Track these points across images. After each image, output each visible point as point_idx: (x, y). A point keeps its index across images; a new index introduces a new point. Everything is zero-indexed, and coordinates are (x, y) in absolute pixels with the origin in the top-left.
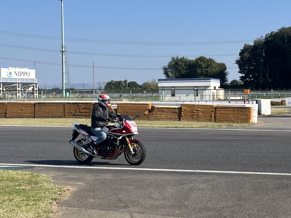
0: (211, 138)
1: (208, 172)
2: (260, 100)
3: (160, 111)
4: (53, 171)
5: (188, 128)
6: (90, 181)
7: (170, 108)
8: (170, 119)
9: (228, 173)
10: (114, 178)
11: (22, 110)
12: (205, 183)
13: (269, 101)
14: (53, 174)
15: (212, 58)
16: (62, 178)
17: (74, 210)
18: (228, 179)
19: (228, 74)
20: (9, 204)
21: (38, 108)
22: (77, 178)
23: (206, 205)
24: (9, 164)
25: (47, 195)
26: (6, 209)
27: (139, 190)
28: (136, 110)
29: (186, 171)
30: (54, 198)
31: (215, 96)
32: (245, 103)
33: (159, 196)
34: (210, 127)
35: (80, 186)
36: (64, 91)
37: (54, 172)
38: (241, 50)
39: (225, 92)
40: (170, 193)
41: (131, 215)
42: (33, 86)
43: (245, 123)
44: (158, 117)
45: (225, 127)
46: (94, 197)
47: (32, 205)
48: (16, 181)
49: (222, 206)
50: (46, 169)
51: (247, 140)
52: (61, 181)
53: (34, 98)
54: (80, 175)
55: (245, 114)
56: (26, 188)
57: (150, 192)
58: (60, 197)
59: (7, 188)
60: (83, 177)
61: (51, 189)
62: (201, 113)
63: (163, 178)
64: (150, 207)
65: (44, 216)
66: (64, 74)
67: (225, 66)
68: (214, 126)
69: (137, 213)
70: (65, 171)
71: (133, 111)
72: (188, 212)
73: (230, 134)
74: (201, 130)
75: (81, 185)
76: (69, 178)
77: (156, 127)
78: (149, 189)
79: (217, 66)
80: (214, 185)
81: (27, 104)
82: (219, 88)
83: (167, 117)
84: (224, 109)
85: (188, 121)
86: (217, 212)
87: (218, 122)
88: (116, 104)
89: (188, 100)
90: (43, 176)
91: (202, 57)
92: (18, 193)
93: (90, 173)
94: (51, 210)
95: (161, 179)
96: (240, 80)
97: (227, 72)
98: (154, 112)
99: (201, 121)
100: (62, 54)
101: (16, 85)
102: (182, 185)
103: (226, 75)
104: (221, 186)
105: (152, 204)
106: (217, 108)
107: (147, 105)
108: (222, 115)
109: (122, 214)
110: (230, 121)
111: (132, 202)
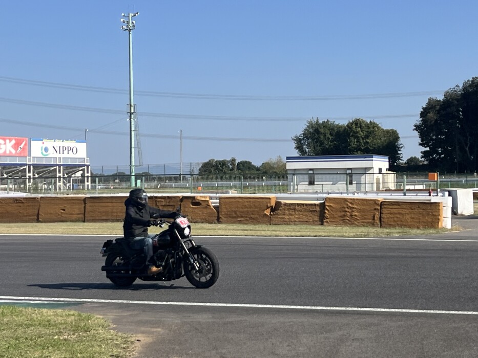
0: (373, 254)
1: (369, 311)
2: (456, 191)
3: (289, 209)
4: (114, 309)
5: (335, 237)
6: (173, 326)
7: (306, 205)
8: (307, 222)
9: (403, 313)
10: (215, 320)
11: (64, 210)
12: (365, 329)
13: (470, 192)
14: (115, 314)
15: (375, 122)
16: (127, 322)
18: (402, 323)
21: (90, 206)
22: (153, 321)
24: (43, 299)
25: (103, 350)
27: (254, 341)
28: (250, 207)
29: (332, 308)
30: (115, 354)
31: (381, 184)
32: (430, 195)
33: (288, 351)
34: (372, 235)
36: (133, 178)
37: (115, 311)
38: (423, 108)
39: (397, 177)
40: (306, 345)
42: (83, 170)
43: (431, 228)
44: (285, 219)
45: (397, 235)
46: (180, 353)
48: (53, 326)
50: (102, 307)
51: (433, 257)
52: (127, 327)
53: (83, 189)
54: (158, 316)
55: (431, 213)
56: (70, 339)
57: (273, 344)
58: (124, 353)
59: (39, 337)
60: (163, 319)
61: (111, 339)
62: (358, 212)
63: (295, 320)
66: (133, 150)
67: (397, 134)
68: (378, 235)
70: (134, 310)
71: (244, 209)
73: (405, 248)
74: (358, 242)
75: (159, 333)
76: (140, 320)
77: (282, 236)
78: (271, 339)
79: (383, 134)
80: (379, 332)
81: (73, 200)
82: (387, 169)
83: (301, 220)
84: (396, 205)
85: (337, 225)
87: (385, 227)
88: (216, 198)
89: (336, 191)
90: (98, 318)
91: (358, 120)
92: (56, 345)
93: (174, 313)
95: (291, 323)
96: (422, 158)
97: (401, 144)
98: (279, 212)
99: (358, 226)
100: (130, 117)
101: (55, 167)
102: (326, 332)
103: (399, 149)
104: (391, 333)
106: (384, 205)
107: (269, 200)
108: (392, 216)
110: (406, 225)
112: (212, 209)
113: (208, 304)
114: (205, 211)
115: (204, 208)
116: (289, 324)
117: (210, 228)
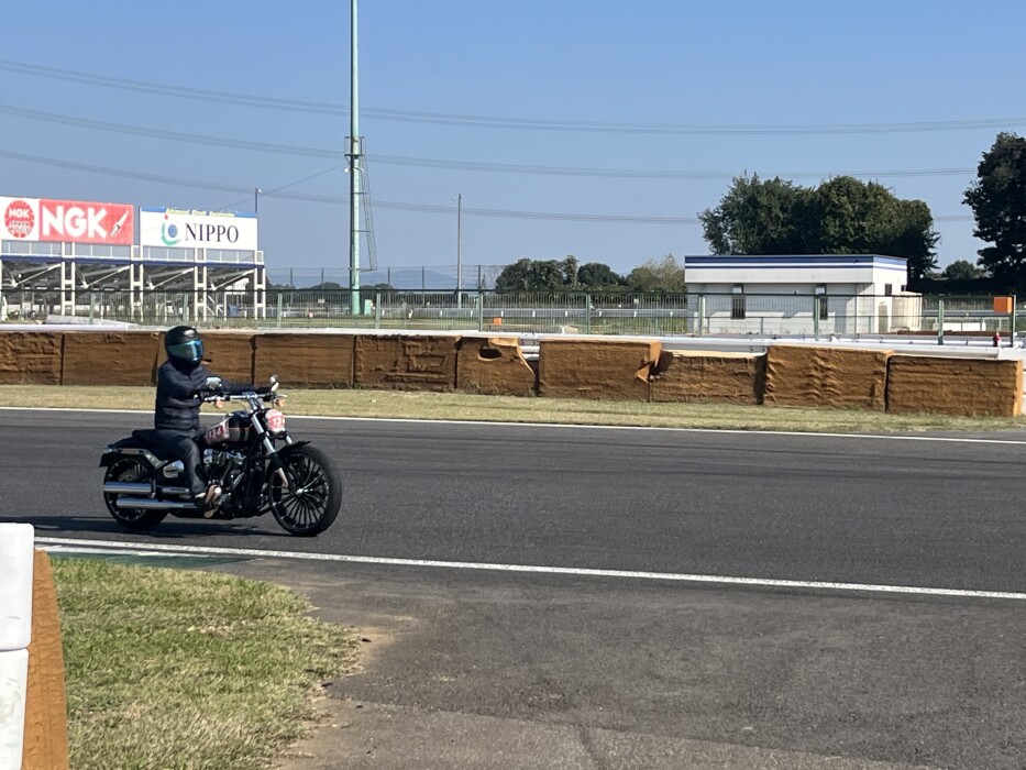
0: (870, 469)
1: (857, 590)
3: (689, 370)
4: (316, 572)
5: (789, 430)
6: (439, 612)
7: (727, 360)
8: (727, 398)
9: (931, 596)
10: (524, 602)
11: (209, 360)
12: (848, 628)
14: (314, 583)
15: (880, 184)
16: (343, 601)
17: (386, 709)
18: (929, 617)
19: (937, 239)
20: (160, 683)
21: (265, 354)
22: (396, 599)
23: (850, 706)
24: (165, 547)
25: (291, 657)
26: (150, 702)
27: (611, 649)
28: (606, 364)
29: (778, 583)
30: (315, 668)
31: (890, 319)
32: (995, 345)
33: (682, 670)
34: (867, 428)
35: (406, 628)
36: (356, 295)
37: (317, 577)
38: (986, 156)
39: (924, 305)
40: (721, 660)
41: (582, 734)
42: (250, 277)
43: (996, 416)
44: (681, 389)
45: (921, 429)
46: (453, 669)
47: (240, 691)
48: (186, 604)
49: (907, 712)
50: (289, 567)
51: (999, 478)
52: (342, 611)
53: (250, 316)
54: (407, 590)
55: (997, 384)
56: (221, 633)
57: (651, 655)
58: (335, 666)
59: (157, 628)
60: (417, 597)
61: (307, 636)
62: (838, 379)
63: (697, 606)
64: (650, 708)
65: (281, 731)
66: (357, 235)
67: (927, 211)
68: (881, 428)
69: (604, 728)
70: (355, 576)
71: (592, 368)
72: (783, 728)
73: (942, 457)
75: (408, 626)
76: (368, 598)
77: (674, 427)
78: (647, 644)
79: (897, 211)
80: (878, 636)
81: (229, 339)
82: (903, 290)
83: (716, 393)
84: (920, 364)
85: (792, 403)
86: (888, 732)
87: (895, 412)
88: (534, 342)
89: (793, 333)
90: (280, 591)
91: (844, 179)
92: (193, 646)
93: (440, 583)
94: (304, 708)
95: (690, 612)
96: (979, 264)
97: (934, 234)
98: (668, 374)
99: (838, 408)
100: (352, 164)
101: (191, 269)
102: (765, 633)
103: (930, 243)
104: (904, 639)
105: (657, 699)
106: (895, 364)
107: (646, 349)
108: (912, 388)
109: (551, 729)
110: (941, 409)
111: (586, 687)
112: (524, 365)
113: (512, 568)
114: (508, 369)
115: (507, 363)
116: (685, 613)
117: (519, 405)
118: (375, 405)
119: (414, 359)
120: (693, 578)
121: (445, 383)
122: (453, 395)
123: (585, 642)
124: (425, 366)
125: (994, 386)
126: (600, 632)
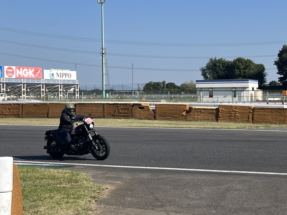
0: (248, 139)
1: (244, 173)
3: (197, 112)
4: (93, 169)
5: (225, 128)
6: (127, 180)
7: (208, 109)
8: (208, 120)
9: (265, 174)
10: (151, 177)
12: (242, 183)
14: (92, 173)
15: (250, 59)
16: (100, 177)
17: (112, 208)
18: (265, 180)
19: (267, 75)
20: (50, 201)
21: (78, 109)
22: (115, 177)
23: (242, 205)
24: (51, 163)
25: (86, 193)
26: (47, 206)
27: (175, 190)
28: (174, 111)
29: (222, 171)
30: (93, 196)
31: (253, 98)
32: (283, 104)
33: (195, 196)
34: (247, 128)
35: (118, 185)
36: (104, 92)
37: (93, 171)
38: (280, 51)
39: (263, 93)
40: (206, 193)
41: (167, 214)
42: (75, 87)
43: (283, 124)
44: (195, 117)
45: (262, 128)
46: (131, 196)
47: (72, 203)
48: (57, 179)
49: (258, 207)
50: (85, 168)
51: (284, 141)
52: (100, 180)
53: (75, 98)
54: (118, 174)
56: (67, 186)
57: (187, 192)
58: (98, 196)
59: (49, 185)
60: (121, 176)
61: (90, 187)
62: (239, 114)
63: (200, 178)
64: (186, 206)
65: (83, 214)
66: (104, 75)
67: (264, 67)
68: (251, 127)
69: (175, 212)
70: (104, 170)
71: (170, 112)
72: (224, 212)
73: (267, 135)
76: (107, 177)
77: (193, 128)
78: (186, 189)
79: (255, 67)
80: (250, 186)
82: (257, 89)
83: (205, 118)
84: (262, 110)
85: (226, 122)
86: (253, 212)
87: (255, 123)
88: (154, 105)
89: (226, 101)
90: (83, 175)
91: (240, 58)
92: (59, 190)
93: (128, 172)
94: (89, 207)
95: (198, 179)
96: (278, 81)
97: (266, 73)
98: (191, 113)
99: (239, 122)
100: (102, 55)
101: (58, 86)
102: (219, 185)
103: (265, 76)
104: (258, 186)
105: (188, 204)
106: (255, 110)
107: (185, 106)
108: (260, 116)
109: (159, 212)
110: (268, 122)
111: (168, 201)
112: (151, 111)
113: (148, 168)
114: (147, 112)
115: (146, 111)
116: (196, 180)
117: (149, 122)
118: (109, 123)
119: (120, 110)
120: (198, 170)
121: (129, 116)
122: (131, 120)
123: (168, 188)
124: (123, 112)
125: (283, 116)
126: (172, 185)
